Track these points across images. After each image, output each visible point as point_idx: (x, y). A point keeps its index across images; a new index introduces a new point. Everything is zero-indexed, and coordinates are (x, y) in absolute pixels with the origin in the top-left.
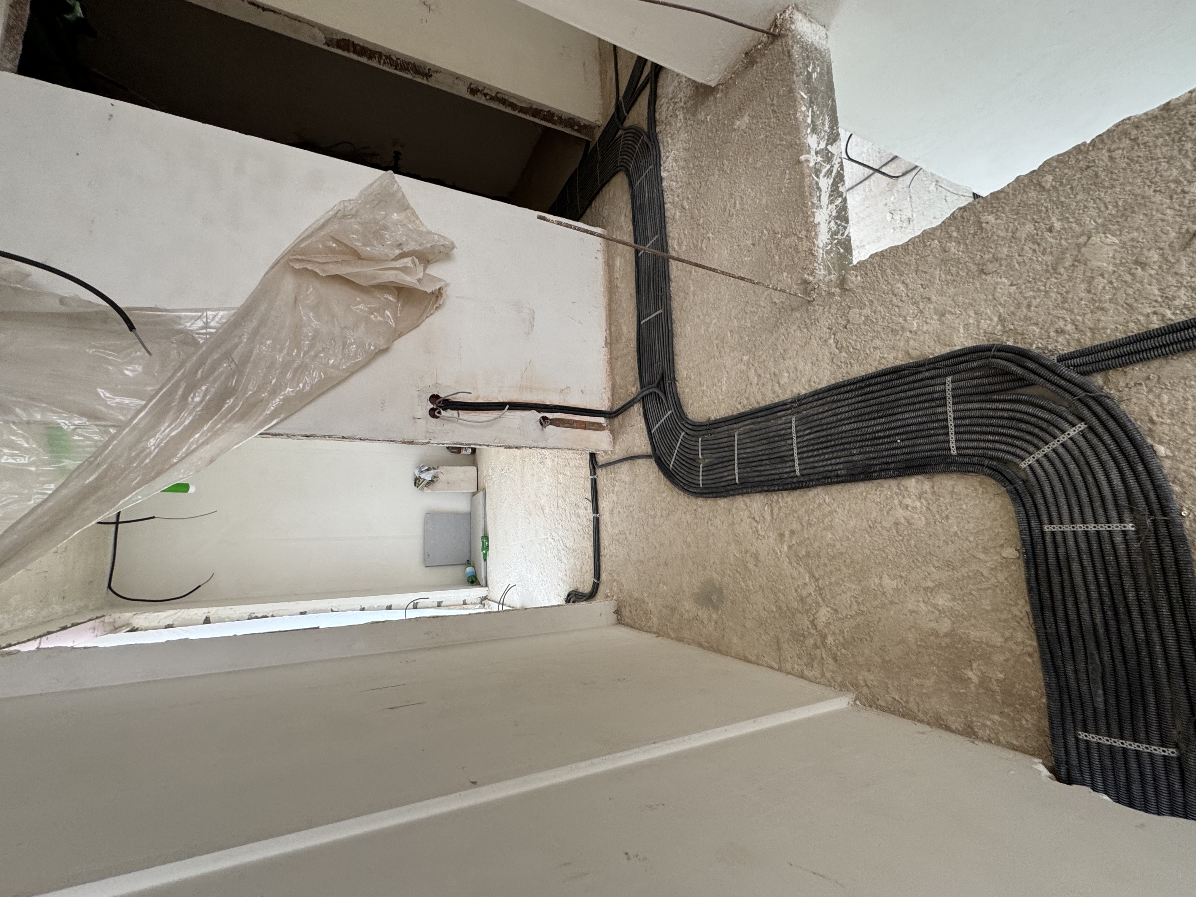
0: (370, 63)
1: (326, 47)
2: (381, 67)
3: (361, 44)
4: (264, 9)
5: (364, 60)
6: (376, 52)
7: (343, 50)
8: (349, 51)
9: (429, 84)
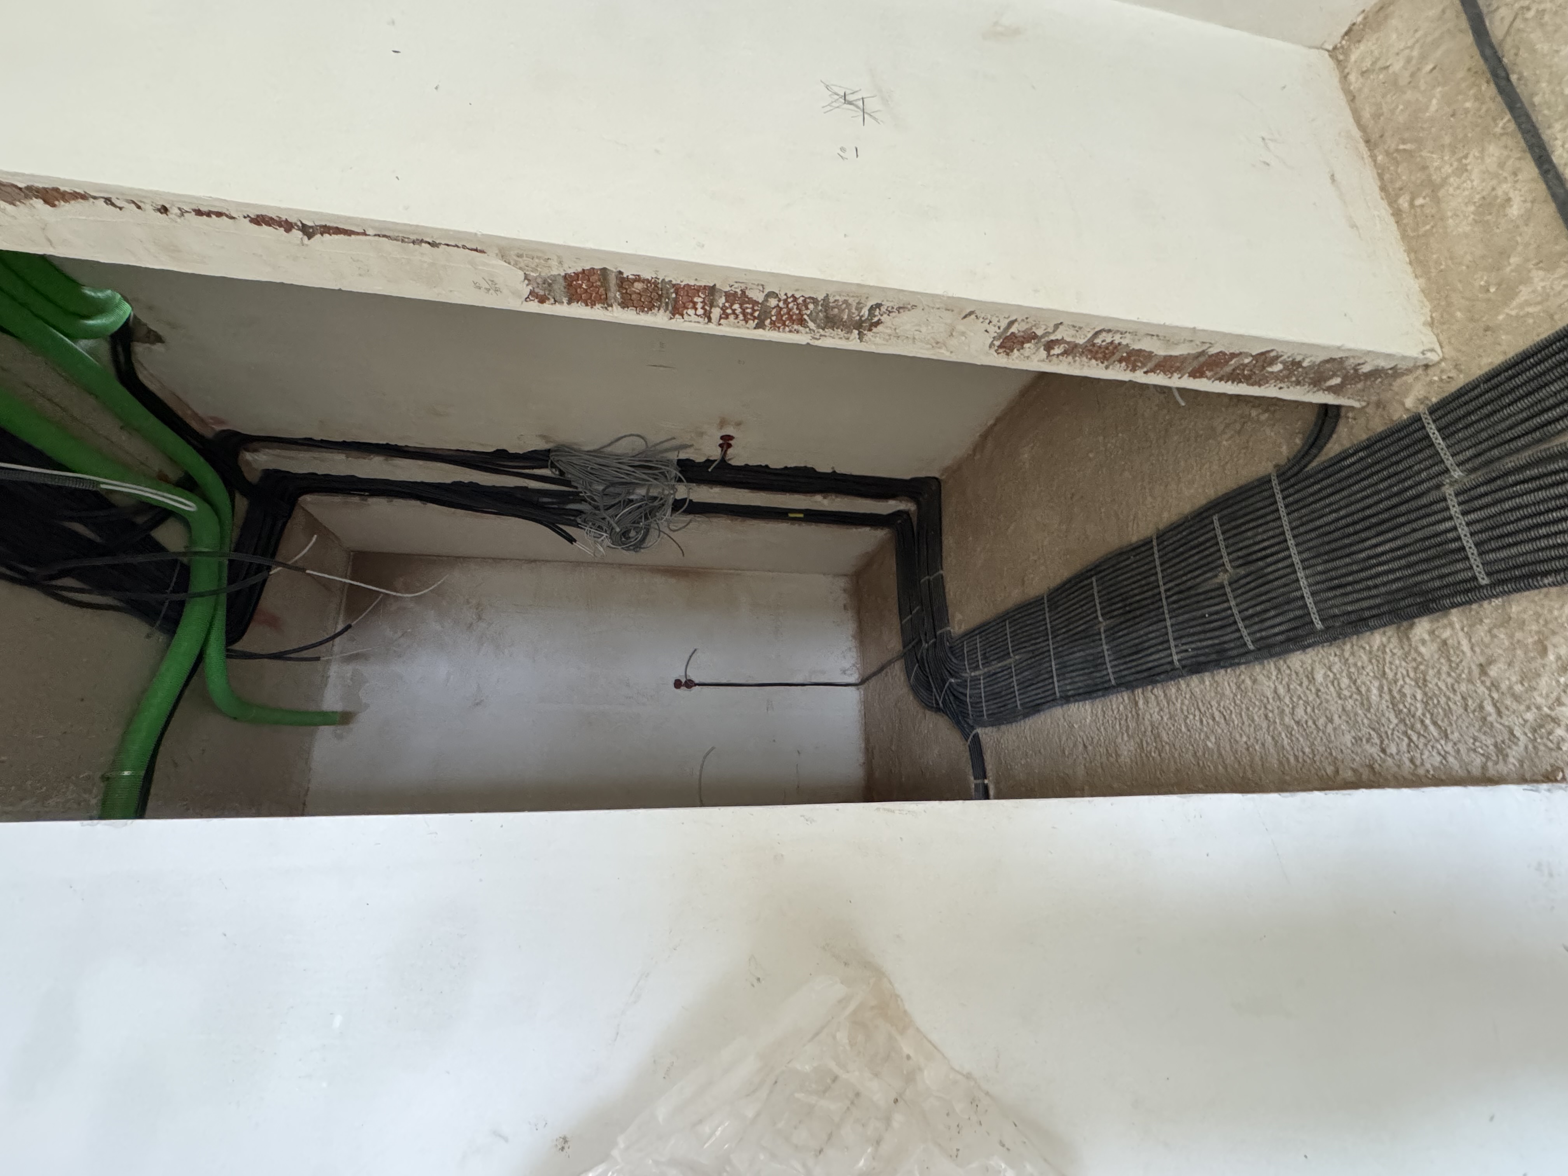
0: (678, 324)
1: (534, 307)
2: (712, 329)
3: (647, 275)
4: (308, 231)
5: (659, 319)
6: (697, 290)
7: (590, 302)
8: (606, 302)
9: (872, 348)
